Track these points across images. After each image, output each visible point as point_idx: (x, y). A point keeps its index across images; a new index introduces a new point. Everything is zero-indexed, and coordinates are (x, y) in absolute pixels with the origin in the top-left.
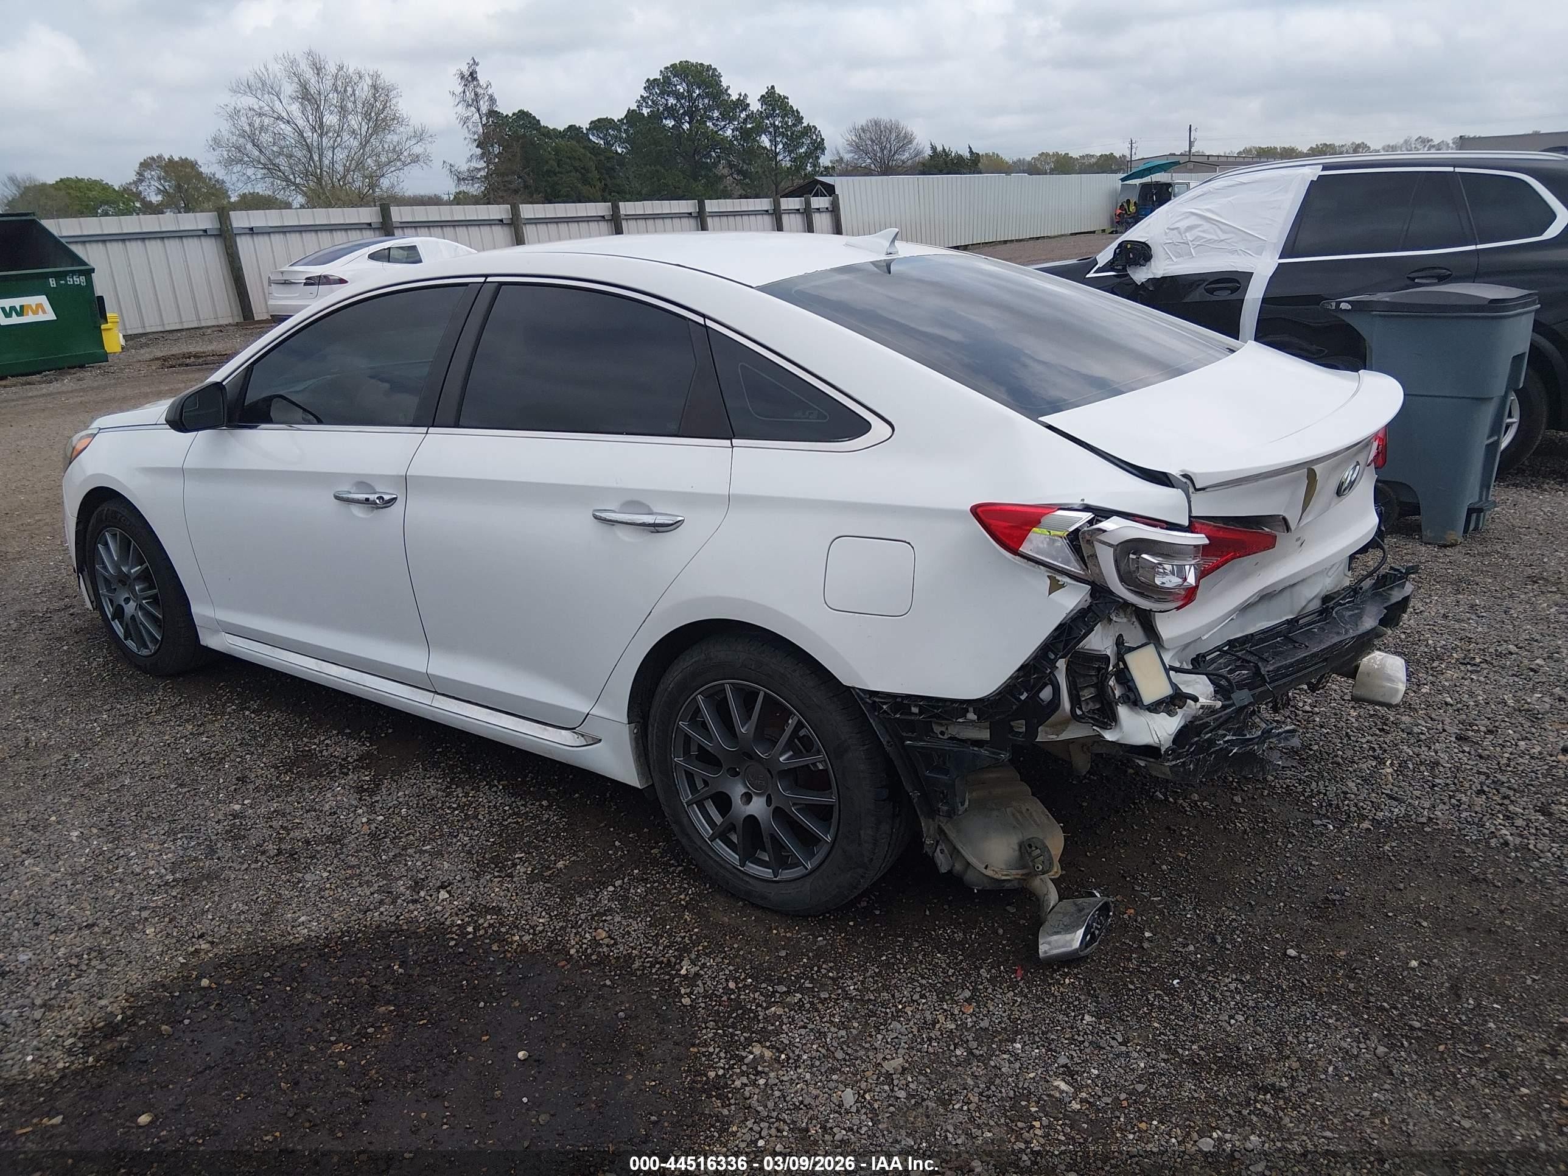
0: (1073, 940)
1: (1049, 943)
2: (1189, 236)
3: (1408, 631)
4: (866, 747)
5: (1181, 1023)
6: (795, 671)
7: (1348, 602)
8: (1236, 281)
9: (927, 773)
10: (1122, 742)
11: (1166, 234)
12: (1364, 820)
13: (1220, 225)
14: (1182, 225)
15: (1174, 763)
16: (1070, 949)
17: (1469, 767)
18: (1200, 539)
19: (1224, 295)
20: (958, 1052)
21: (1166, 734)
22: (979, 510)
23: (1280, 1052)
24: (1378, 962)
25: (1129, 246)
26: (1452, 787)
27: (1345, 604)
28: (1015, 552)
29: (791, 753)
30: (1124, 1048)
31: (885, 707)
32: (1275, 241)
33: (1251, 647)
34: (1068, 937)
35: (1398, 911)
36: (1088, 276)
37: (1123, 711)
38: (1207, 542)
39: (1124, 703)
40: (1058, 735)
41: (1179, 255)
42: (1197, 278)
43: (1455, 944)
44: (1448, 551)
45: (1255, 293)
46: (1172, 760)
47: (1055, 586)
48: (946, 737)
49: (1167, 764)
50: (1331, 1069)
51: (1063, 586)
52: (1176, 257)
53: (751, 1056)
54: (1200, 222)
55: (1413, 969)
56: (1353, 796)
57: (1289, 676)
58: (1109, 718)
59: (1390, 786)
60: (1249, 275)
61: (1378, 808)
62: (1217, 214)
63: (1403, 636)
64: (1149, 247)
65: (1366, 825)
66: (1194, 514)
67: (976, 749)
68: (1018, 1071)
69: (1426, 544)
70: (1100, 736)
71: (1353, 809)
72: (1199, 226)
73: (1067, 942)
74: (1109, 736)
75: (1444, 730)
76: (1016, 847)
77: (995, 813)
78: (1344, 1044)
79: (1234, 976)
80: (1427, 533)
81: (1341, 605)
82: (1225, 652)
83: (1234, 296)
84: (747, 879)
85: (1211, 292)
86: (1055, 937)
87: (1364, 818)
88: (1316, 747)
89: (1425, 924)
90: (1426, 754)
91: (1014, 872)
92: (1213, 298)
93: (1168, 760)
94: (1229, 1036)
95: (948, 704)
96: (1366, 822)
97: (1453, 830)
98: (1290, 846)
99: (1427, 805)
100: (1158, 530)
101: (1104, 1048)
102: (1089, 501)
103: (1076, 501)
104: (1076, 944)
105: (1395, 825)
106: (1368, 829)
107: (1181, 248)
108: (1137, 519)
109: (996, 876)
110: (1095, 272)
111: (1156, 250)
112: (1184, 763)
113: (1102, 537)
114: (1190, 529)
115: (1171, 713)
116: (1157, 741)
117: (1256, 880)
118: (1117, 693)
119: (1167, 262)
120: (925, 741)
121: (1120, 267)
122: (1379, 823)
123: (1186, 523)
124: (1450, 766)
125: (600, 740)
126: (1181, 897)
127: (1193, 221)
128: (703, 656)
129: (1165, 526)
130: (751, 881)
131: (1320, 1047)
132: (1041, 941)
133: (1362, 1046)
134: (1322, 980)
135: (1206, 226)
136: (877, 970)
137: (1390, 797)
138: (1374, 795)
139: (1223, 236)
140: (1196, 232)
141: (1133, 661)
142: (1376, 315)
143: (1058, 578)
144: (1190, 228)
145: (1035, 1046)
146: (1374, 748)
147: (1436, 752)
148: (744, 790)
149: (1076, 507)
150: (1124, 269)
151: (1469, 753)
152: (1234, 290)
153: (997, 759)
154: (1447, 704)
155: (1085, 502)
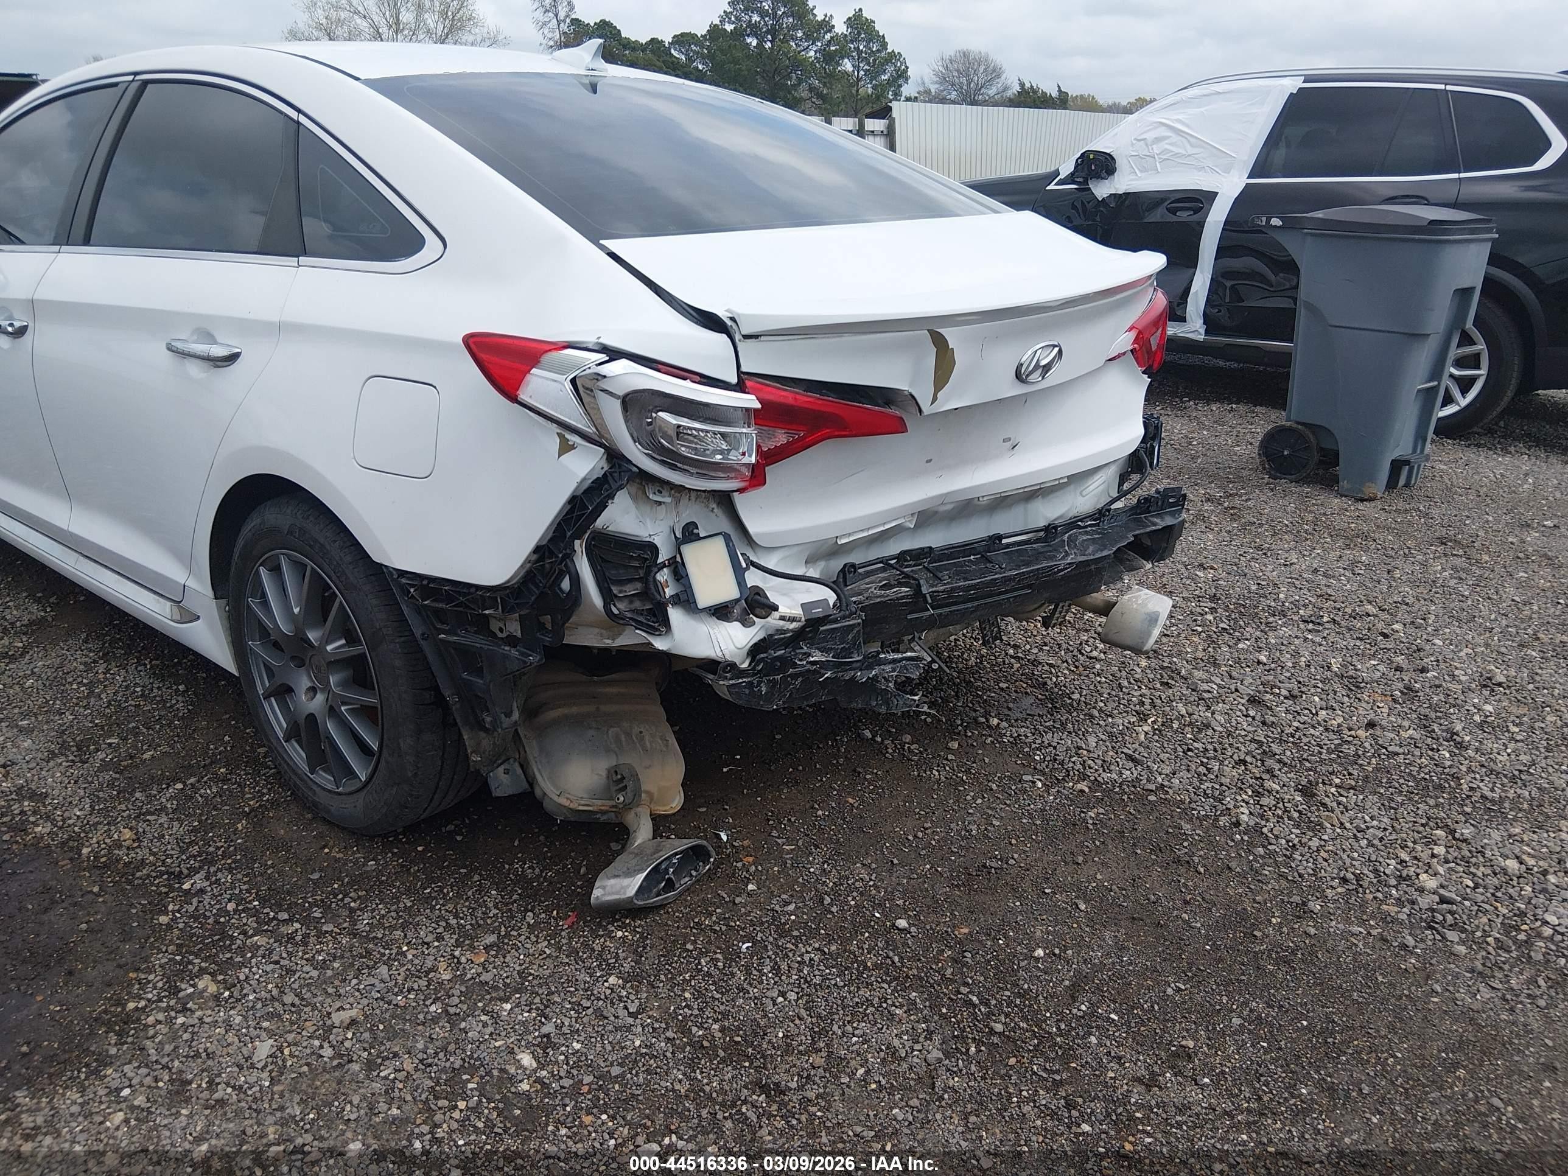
0: (628, 886)
1: (604, 888)
2: (1156, 149)
3: (1263, 583)
4: (403, 639)
5: (718, 996)
6: (335, 541)
7: (1090, 525)
8: (1200, 201)
9: (465, 675)
10: (674, 652)
11: (1133, 144)
12: (1084, 780)
13: (1192, 140)
14: (1150, 136)
15: (731, 682)
16: (623, 897)
17: (1243, 733)
18: (749, 401)
19: (1183, 216)
20: (433, 1008)
21: (732, 647)
22: (471, 341)
23: (814, 1042)
24: (1000, 945)
25: (1092, 156)
26: (1211, 754)
27: (1086, 527)
28: (513, 398)
29: (343, 642)
30: (630, 1020)
31: (412, 590)
32: (1246, 158)
33: (929, 563)
34: (626, 881)
35: (1060, 888)
36: (1048, 188)
37: (675, 615)
38: (759, 406)
39: (674, 604)
40: (613, 640)
41: (1144, 170)
42: (1159, 196)
43: (1107, 934)
44: (1361, 506)
45: (1217, 216)
46: (731, 679)
47: (565, 448)
48: (504, 635)
49: (721, 683)
50: (861, 1071)
51: (573, 447)
52: (1141, 171)
53: (192, 990)
54: (1169, 134)
55: (1037, 959)
56: (1085, 752)
57: (969, 601)
58: (660, 622)
59: (1136, 746)
60: (1212, 196)
61: (1106, 767)
62: (1187, 126)
63: (1254, 588)
64: (1113, 159)
65: (1083, 786)
66: (744, 369)
67: (507, 648)
68: (487, 1037)
69: (1342, 496)
70: (650, 644)
71: (1078, 766)
72: (1169, 137)
73: (622, 888)
74: (660, 644)
75: (1237, 690)
76: (604, 774)
77: (591, 732)
78: (896, 1043)
79: (817, 945)
80: (1344, 484)
81: (1080, 527)
82: (891, 565)
83: (1196, 218)
84: (315, 787)
85: (1173, 211)
86: (613, 881)
87: (1083, 777)
88: (1076, 696)
89: (1083, 907)
90: (1201, 714)
91: (599, 802)
92: (1174, 219)
93: (726, 678)
94: (766, 1016)
95: (473, 590)
96: (1085, 783)
97: (1182, 802)
98: (979, 801)
99: (1167, 770)
100: (688, 383)
101: (607, 1018)
102: (604, 341)
103: (590, 339)
104: (632, 892)
105: (1117, 790)
106: (1082, 791)
107: (1146, 161)
108: (655, 365)
109: (572, 806)
110: (1056, 184)
111: (1121, 163)
112: (751, 683)
113: (603, 384)
114: (740, 387)
115: (746, 623)
116: (720, 654)
117: (916, 836)
118: (669, 592)
119: (1133, 177)
120: (459, 636)
121: (1081, 180)
122: (1100, 784)
123: (734, 380)
124: (1221, 729)
125: (199, 618)
126: (816, 847)
127: (1163, 132)
128: (259, 520)
129: (698, 378)
130: (317, 790)
131: (865, 1042)
132: (597, 884)
133: (917, 1047)
134: (919, 960)
135: (1175, 138)
136: (409, 904)
137: (1130, 758)
138: (1111, 753)
139: (1191, 150)
140: (1164, 145)
141: (692, 554)
142: (1307, 234)
143: (568, 436)
144: (1158, 140)
145: (527, 1008)
146: (1143, 703)
147: (1213, 713)
148: (309, 684)
149: (590, 346)
150: (1086, 182)
151: (1254, 718)
152: (1197, 211)
153: (525, 662)
154: (1259, 663)
155: (601, 341)
